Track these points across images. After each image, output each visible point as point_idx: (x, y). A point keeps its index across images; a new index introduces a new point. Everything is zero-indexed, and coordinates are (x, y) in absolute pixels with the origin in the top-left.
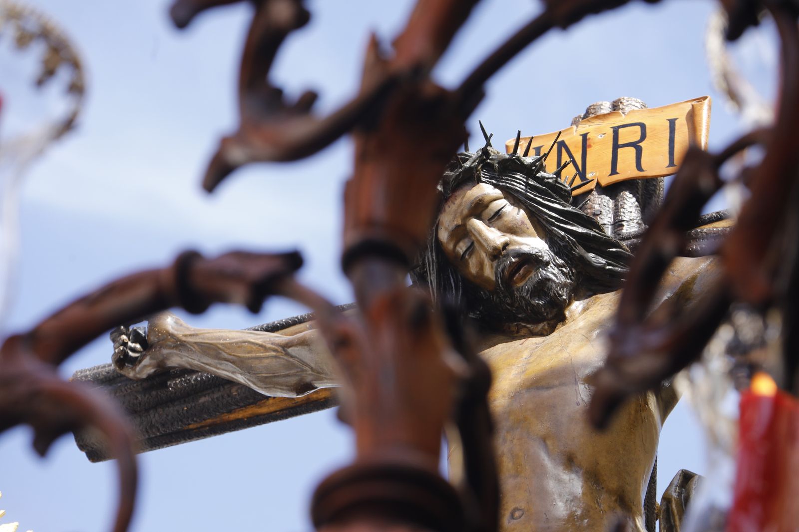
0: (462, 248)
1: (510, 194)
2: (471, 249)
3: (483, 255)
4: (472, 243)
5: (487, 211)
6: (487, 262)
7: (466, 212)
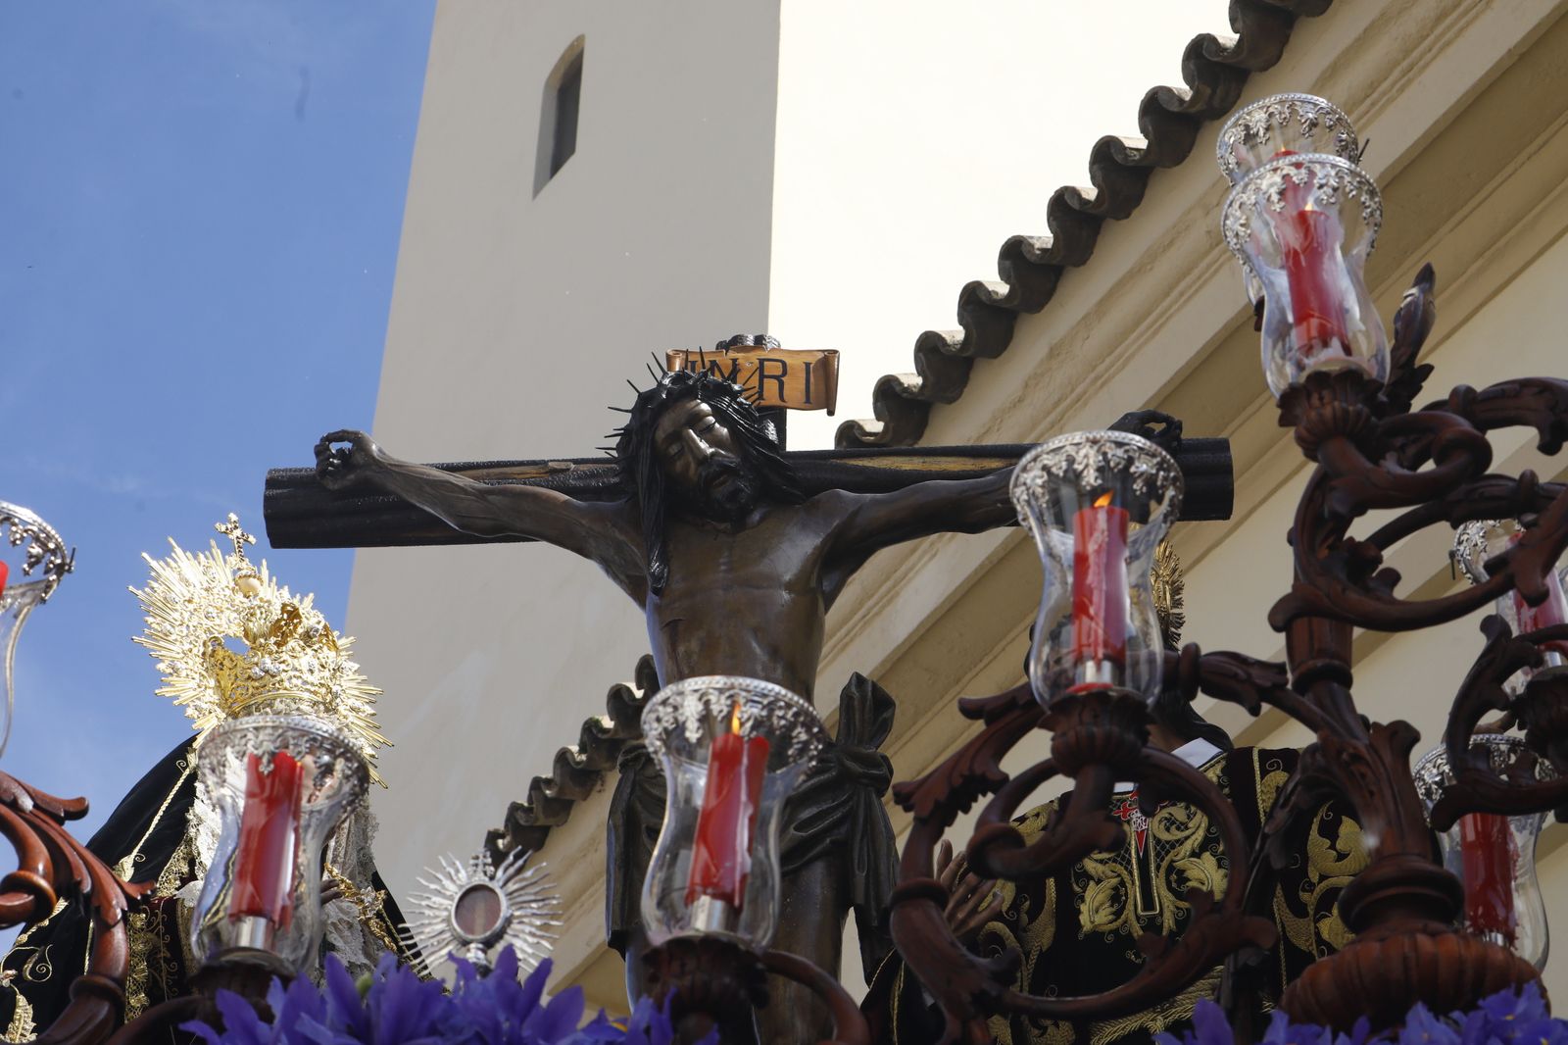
0: (674, 449)
1: (718, 413)
2: (681, 453)
3: (691, 459)
4: (683, 448)
5: (700, 424)
6: (693, 466)
7: (683, 421)
